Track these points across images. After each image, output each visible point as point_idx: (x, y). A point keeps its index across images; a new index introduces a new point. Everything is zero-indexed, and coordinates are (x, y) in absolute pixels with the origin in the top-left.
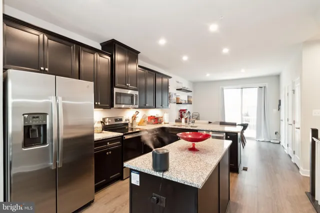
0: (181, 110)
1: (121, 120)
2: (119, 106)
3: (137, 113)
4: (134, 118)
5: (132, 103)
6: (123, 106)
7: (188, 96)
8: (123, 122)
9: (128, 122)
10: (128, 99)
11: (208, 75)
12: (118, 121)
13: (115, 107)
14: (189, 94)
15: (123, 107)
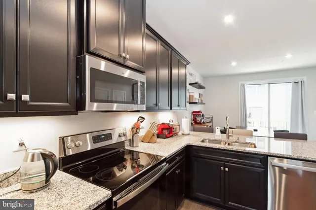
0: (194, 112)
1: (109, 137)
2: (105, 106)
3: (141, 120)
4: (136, 129)
5: (133, 101)
6: (115, 107)
7: (199, 94)
8: (115, 140)
9: (123, 139)
10: (125, 93)
11: (234, 64)
12: (103, 140)
13: (87, 109)
14: (201, 91)
15: (114, 109)
